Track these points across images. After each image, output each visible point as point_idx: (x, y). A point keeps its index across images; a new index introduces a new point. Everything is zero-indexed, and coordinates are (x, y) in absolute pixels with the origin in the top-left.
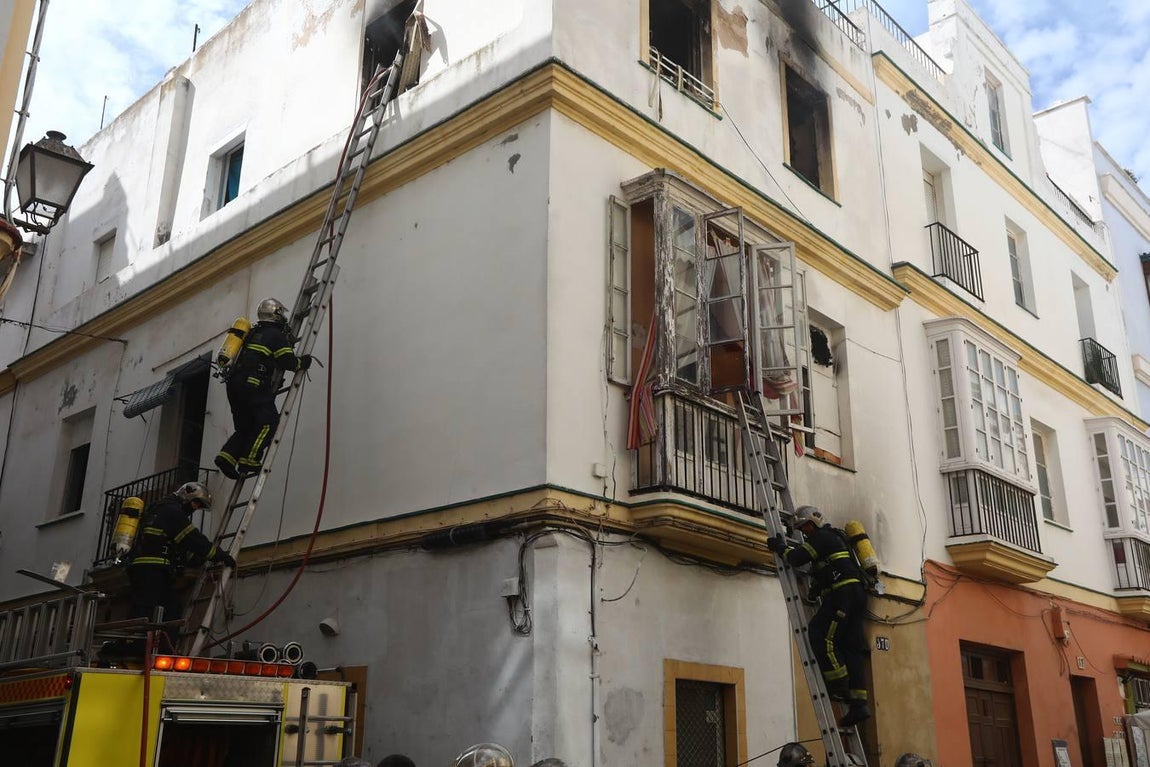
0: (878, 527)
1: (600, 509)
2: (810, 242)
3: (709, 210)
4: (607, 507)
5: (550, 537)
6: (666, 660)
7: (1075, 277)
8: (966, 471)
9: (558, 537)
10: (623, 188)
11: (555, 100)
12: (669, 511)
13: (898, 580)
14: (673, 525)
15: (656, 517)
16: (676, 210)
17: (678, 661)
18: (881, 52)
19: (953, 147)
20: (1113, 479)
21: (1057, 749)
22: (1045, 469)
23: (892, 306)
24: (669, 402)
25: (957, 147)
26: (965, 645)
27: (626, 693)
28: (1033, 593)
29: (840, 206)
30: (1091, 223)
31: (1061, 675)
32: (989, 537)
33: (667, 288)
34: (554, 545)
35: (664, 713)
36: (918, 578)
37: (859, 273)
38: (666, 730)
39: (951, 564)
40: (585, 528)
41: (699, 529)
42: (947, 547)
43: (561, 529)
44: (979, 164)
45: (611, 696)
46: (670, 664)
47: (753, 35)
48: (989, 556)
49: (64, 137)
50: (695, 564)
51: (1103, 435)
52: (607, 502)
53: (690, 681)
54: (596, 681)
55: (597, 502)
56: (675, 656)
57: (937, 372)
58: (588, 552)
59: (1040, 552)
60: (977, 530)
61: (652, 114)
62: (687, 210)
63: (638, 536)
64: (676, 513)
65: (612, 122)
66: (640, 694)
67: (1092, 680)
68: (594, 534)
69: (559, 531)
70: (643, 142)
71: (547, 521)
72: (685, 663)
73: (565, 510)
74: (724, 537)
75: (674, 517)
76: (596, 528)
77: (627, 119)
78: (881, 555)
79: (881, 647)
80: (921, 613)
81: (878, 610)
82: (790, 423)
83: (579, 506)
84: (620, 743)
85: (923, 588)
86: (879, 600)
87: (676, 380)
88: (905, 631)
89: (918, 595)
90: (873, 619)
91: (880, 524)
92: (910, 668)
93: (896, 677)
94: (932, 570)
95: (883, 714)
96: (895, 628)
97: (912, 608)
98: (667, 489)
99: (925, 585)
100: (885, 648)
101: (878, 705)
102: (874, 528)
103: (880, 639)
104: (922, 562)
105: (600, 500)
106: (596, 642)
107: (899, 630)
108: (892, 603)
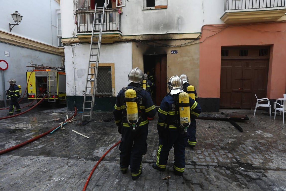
4: (75, 39)
13: (184, 35)
17: (94, 64)
27: (81, 70)
42: (221, 18)
45: (78, 71)
58: (72, 48)
66: (85, 70)
73: (64, 42)
76: (72, 43)
78: (178, 28)
79: (173, 53)
80: (198, 41)
81: (174, 43)
82: (117, 6)
83: (68, 40)
84: (80, 78)
85: (199, 34)
86: (174, 41)
87: (78, 10)
88: (187, 47)
89: (196, 36)
90: (168, 46)
91: (180, 20)
92: (188, 57)
93: (179, 60)
94: (208, 28)
95: (171, 69)
96: (182, 48)
97: (193, 40)
98: (78, 33)
99: (200, 33)
100: (175, 53)
101: (168, 67)
102: (176, 22)
103: (173, 51)
104: (202, 26)
105: (73, 38)
106: (73, 62)
107: (184, 47)
108: (182, 41)
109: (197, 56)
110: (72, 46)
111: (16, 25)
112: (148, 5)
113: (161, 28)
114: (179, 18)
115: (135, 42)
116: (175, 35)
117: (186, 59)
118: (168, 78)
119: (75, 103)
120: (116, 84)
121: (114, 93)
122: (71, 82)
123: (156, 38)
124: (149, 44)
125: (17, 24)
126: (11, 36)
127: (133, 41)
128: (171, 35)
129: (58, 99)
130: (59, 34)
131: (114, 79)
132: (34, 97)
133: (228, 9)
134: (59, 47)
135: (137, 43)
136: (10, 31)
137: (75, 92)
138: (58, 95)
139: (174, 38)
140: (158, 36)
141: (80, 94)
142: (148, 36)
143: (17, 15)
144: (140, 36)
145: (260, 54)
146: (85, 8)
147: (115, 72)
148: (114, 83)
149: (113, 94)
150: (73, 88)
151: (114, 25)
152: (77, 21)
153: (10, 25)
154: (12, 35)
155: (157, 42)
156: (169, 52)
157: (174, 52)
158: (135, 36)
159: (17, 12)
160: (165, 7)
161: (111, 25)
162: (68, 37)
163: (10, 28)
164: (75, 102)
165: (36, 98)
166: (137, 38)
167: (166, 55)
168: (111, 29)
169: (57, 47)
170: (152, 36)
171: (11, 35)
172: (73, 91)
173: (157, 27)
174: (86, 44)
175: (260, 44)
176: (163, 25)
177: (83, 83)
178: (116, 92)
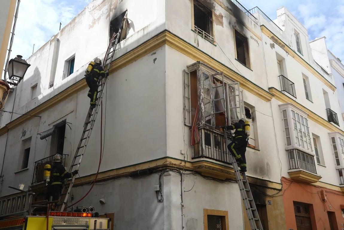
0: (267, 167)
1: (183, 164)
2: (244, 82)
3: (213, 73)
4: (185, 163)
5: (168, 172)
6: (204, 209)
7: (324, 91)
8: (293, 149)
9: (171, 172)
10: (188, 67)
11: (167, 42)
12: (204, 164)
13: (274, 183)
14: (205, 168)
15: (200, 166)
16: (203, 73)
17: (208, 210)
18: (263, 25)
19: (286, 52)
20: (338, 151)
22: (317, 148)
23: (269, 100)
24: (203, 131)
25: (287, 52)
26: (295, 203)
27: (192, 219)
28: (315, 186)
29: (252, 71)
30: (328, 74)
32: (301, 169)
33: (201, 97)
34: (170, 175)
35: (204, 225)
36: (280, 182)
37: (259, 91)
39: (290, 178)
40: (179, 170)
41: (213, 169)
42: (288, 173)
43: (172, 170)
44: (293, 57)
45: (188, 221)
46: (205, 210)
47: (225, 21)
48: (301, 175)
49: (22, 57)
50: (212, 180)
51: (334, 137)
52: (185, 162)
54: (183, 216)
55: (182, 162)
56: (207, 208)
57: (283, 120)
58: (180, 177)
59: (316, 173)
60: (297, 167)
61: (195, 45)
62: (207, 73)
63: (195, 171)
64: (206, 164)
65: (183, 48)
66: (197, 220)
67: (334, 212)
68: (182, 171)
69: (171, 171)
70: (193, 53)
71: (167, 168)
72: (210, 210)
73: (173, 164)
74: (221, 171)
75: (205, 166)
76: (182, 169)
77: (188, 47)
78: (269, 176)
79: (269, 204)
80: (281, 193)
81: (268, 192)
85: (281, 185)
87: (205, 124)
88: (276, 198)
89: (280, 187)
90: (265, 195)
92: (278, 210)
93: (274, 213)
94: (284, 179)
95: (270, 224)
96: (273, 198)
97: (279, 191)
98: (203, 157)
101: (269, 221)
103: (269, 201)
104: (281, 177)
108: (272, 190)
109: (283, 210)
110: (181, 175)
113: (258, 171)
114: (267, 164)
117: (277, 212)
123: (258, 183)
128: (267, 182)
139: (268, 186)
140: (259, 180)
147: (229, 225)
152: (201, 139)
155: (257, 187)
156: (267, 202)
167: (266, 206)
170: (255, 179)
173: (256, 170)
174: (197, 175)
175: (308, 203)
176: (259, 168)
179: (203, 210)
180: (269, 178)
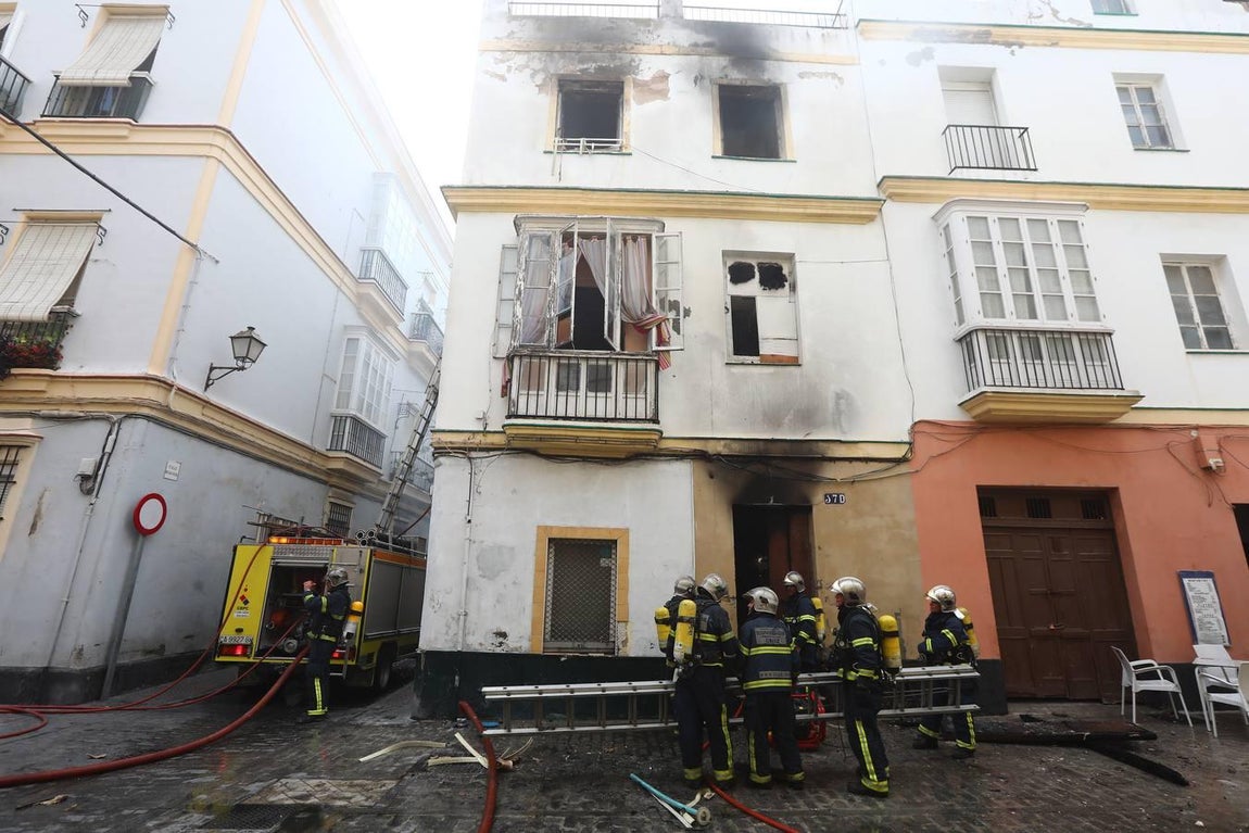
0: (837, 404)
1: (479, 438)
2: (731, 204)
4: (485, 436)
6: (539, 527)
8: (970, 333)
9: (442, 459)
13: (860, 445)
16: (532, 237)
17: (551, 527)
18: (860, 20)
19: (1001, 48)
21: (1186, 581)
22: (1217, 298)
23: (871, 219)
25: (1009, 45)
26: (986, 491)
27: (499, 548)
29: (795, 162)
31: (1210, 505)
34: (441, 464)
35: (536, 559)
36: (907, 439)
38: (538, 571)
40: (464, 451)
42: (960, 405)
43: (447, 454)
44: (1055, 44)
45: (483, 550)
46: (542, 529)
47: (679, 85)
49: (255, 329)
50: (576, 461)
52: (485, 432)
53: (561, 539)
55: (476, 435)
56: (549, 523)
57: (946, 254)
58: (467, 465)
59: (1122, 389)
62: (545, 232)
63: (508, 449)
66: (512, 549)
68: (473, 454)
69: (442, 456)
72: (557, 527)
76: (474, 449)
78: (841, 426)
79: (832, 502)
80: (903, 468)
81: (831, 472)
82: (655, 348)
83: (458, 439)
84: (490, 579)
85: (907, 447)
86: (832, 464)
87: (520, 346)
88: (874, 485)
89: (898, 452)
90: (814, 480)
91: (842, 401)
92: (881, 516)
93: (853, 525)
94: (927, 429)
95: (827, 556)
96: (856, 485)
97: (890, 465)
98: (509, 417)
99: (910, 444)
100: (838, 502)
101: (819, 548)
102: (831, 405)
103: (830, 495)
104: (910, 423)
105: (478, 432)
106: (469, 518)
107: (864, 485)
108: (855, 464)
109: (908, 515)
110: (470, 458)
111: (235, 369)
112: (737, 352)
113: (786, 421)
114: (839, 397)
115: (701, 459)
116: (832, 445)
117: (872, 522)
118: (821, 587)
119: (457, 683)
120: (632, 610)
121: (625, 642)
122: (447, 593)
123: (776, 451)
124: (754, 468)
125: (243, 368)
126: (204, 407)
127: (699, 456)
128: (821, 444)
129: (354, 663)
130: (338, 407)
131: (626, 589)
132: (244, 654)
133: (982, 382)
134: (330, 450)
135: (709, 464)
136: (206, 389)
137: (465, 635)
138: (357, 645)
139: (830, 455)
140: (779, 444)
141: (481, 644)
142: (746, 443)
143: (253, 342)
144: (722, 442)
145: (1087, 515)
146: (545, 344)
147: (630, 561)
148: (626, 604)
149: (621, 646)
150: (453, 618)
151: (641, 403)
152: (510, 381)
153: (212, 369)
154: (212, 404)
155: (774, 462)
156: (818, 498)
157: (833, 499)
158: (703, 442)
159: (251, 329)
160: (794, 362)
161: (631, 402)
162: (461, 429)
163: (209, 379)
164: (457, 678)
165: (251, 660)
166: (711, 448)
167: (809, 509)
168: (631, 415)
169: (323, 450)
170: (761, 443)
171: (206, 403)
172: (451, 633)
173: (773, 419)
174: (526, 455)
175: (1084, 485)
176: (792, 412)
177: (498, 601)
178: (630, 640)
179: (535, 529)
180: (844, 433)
